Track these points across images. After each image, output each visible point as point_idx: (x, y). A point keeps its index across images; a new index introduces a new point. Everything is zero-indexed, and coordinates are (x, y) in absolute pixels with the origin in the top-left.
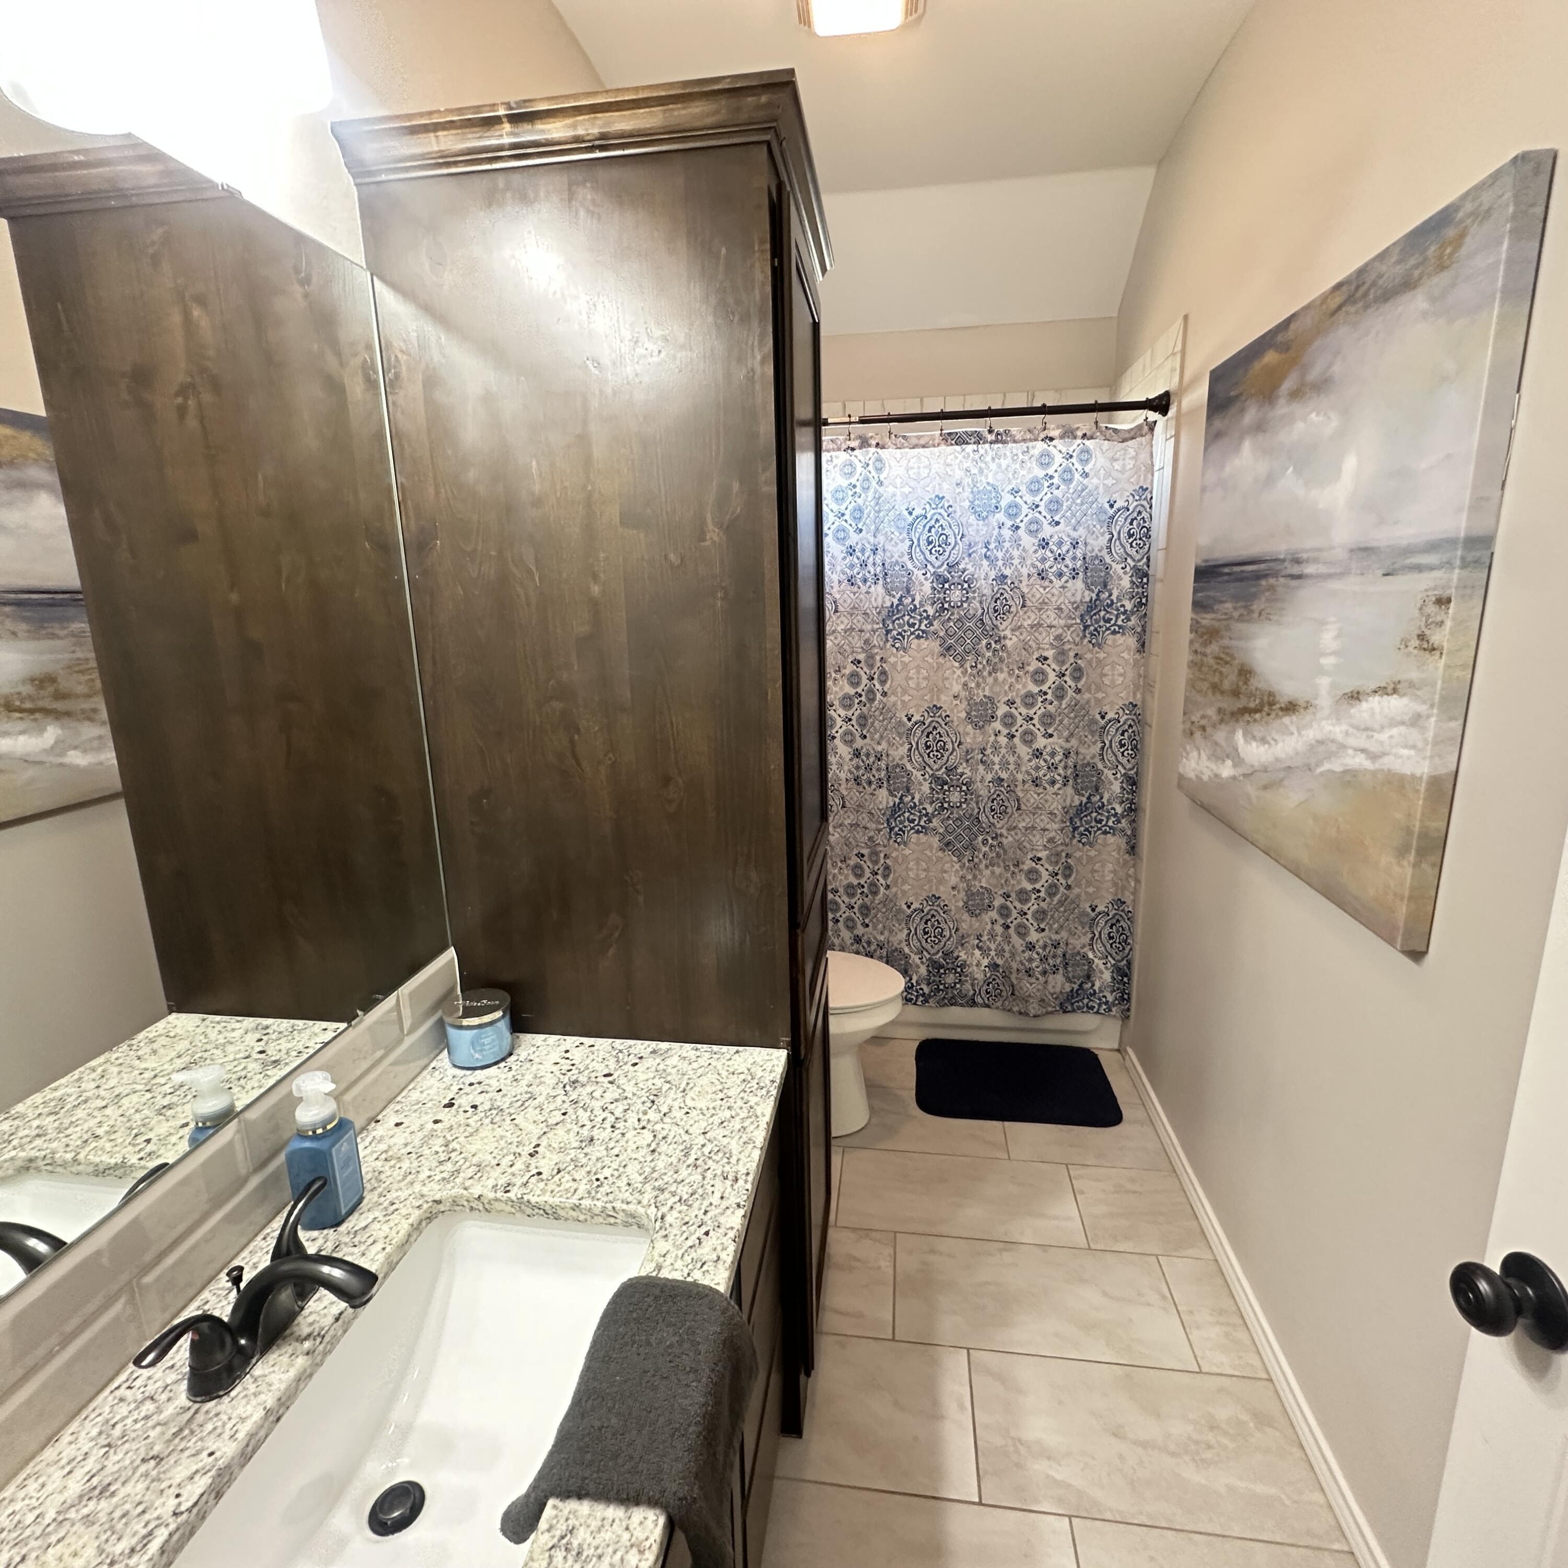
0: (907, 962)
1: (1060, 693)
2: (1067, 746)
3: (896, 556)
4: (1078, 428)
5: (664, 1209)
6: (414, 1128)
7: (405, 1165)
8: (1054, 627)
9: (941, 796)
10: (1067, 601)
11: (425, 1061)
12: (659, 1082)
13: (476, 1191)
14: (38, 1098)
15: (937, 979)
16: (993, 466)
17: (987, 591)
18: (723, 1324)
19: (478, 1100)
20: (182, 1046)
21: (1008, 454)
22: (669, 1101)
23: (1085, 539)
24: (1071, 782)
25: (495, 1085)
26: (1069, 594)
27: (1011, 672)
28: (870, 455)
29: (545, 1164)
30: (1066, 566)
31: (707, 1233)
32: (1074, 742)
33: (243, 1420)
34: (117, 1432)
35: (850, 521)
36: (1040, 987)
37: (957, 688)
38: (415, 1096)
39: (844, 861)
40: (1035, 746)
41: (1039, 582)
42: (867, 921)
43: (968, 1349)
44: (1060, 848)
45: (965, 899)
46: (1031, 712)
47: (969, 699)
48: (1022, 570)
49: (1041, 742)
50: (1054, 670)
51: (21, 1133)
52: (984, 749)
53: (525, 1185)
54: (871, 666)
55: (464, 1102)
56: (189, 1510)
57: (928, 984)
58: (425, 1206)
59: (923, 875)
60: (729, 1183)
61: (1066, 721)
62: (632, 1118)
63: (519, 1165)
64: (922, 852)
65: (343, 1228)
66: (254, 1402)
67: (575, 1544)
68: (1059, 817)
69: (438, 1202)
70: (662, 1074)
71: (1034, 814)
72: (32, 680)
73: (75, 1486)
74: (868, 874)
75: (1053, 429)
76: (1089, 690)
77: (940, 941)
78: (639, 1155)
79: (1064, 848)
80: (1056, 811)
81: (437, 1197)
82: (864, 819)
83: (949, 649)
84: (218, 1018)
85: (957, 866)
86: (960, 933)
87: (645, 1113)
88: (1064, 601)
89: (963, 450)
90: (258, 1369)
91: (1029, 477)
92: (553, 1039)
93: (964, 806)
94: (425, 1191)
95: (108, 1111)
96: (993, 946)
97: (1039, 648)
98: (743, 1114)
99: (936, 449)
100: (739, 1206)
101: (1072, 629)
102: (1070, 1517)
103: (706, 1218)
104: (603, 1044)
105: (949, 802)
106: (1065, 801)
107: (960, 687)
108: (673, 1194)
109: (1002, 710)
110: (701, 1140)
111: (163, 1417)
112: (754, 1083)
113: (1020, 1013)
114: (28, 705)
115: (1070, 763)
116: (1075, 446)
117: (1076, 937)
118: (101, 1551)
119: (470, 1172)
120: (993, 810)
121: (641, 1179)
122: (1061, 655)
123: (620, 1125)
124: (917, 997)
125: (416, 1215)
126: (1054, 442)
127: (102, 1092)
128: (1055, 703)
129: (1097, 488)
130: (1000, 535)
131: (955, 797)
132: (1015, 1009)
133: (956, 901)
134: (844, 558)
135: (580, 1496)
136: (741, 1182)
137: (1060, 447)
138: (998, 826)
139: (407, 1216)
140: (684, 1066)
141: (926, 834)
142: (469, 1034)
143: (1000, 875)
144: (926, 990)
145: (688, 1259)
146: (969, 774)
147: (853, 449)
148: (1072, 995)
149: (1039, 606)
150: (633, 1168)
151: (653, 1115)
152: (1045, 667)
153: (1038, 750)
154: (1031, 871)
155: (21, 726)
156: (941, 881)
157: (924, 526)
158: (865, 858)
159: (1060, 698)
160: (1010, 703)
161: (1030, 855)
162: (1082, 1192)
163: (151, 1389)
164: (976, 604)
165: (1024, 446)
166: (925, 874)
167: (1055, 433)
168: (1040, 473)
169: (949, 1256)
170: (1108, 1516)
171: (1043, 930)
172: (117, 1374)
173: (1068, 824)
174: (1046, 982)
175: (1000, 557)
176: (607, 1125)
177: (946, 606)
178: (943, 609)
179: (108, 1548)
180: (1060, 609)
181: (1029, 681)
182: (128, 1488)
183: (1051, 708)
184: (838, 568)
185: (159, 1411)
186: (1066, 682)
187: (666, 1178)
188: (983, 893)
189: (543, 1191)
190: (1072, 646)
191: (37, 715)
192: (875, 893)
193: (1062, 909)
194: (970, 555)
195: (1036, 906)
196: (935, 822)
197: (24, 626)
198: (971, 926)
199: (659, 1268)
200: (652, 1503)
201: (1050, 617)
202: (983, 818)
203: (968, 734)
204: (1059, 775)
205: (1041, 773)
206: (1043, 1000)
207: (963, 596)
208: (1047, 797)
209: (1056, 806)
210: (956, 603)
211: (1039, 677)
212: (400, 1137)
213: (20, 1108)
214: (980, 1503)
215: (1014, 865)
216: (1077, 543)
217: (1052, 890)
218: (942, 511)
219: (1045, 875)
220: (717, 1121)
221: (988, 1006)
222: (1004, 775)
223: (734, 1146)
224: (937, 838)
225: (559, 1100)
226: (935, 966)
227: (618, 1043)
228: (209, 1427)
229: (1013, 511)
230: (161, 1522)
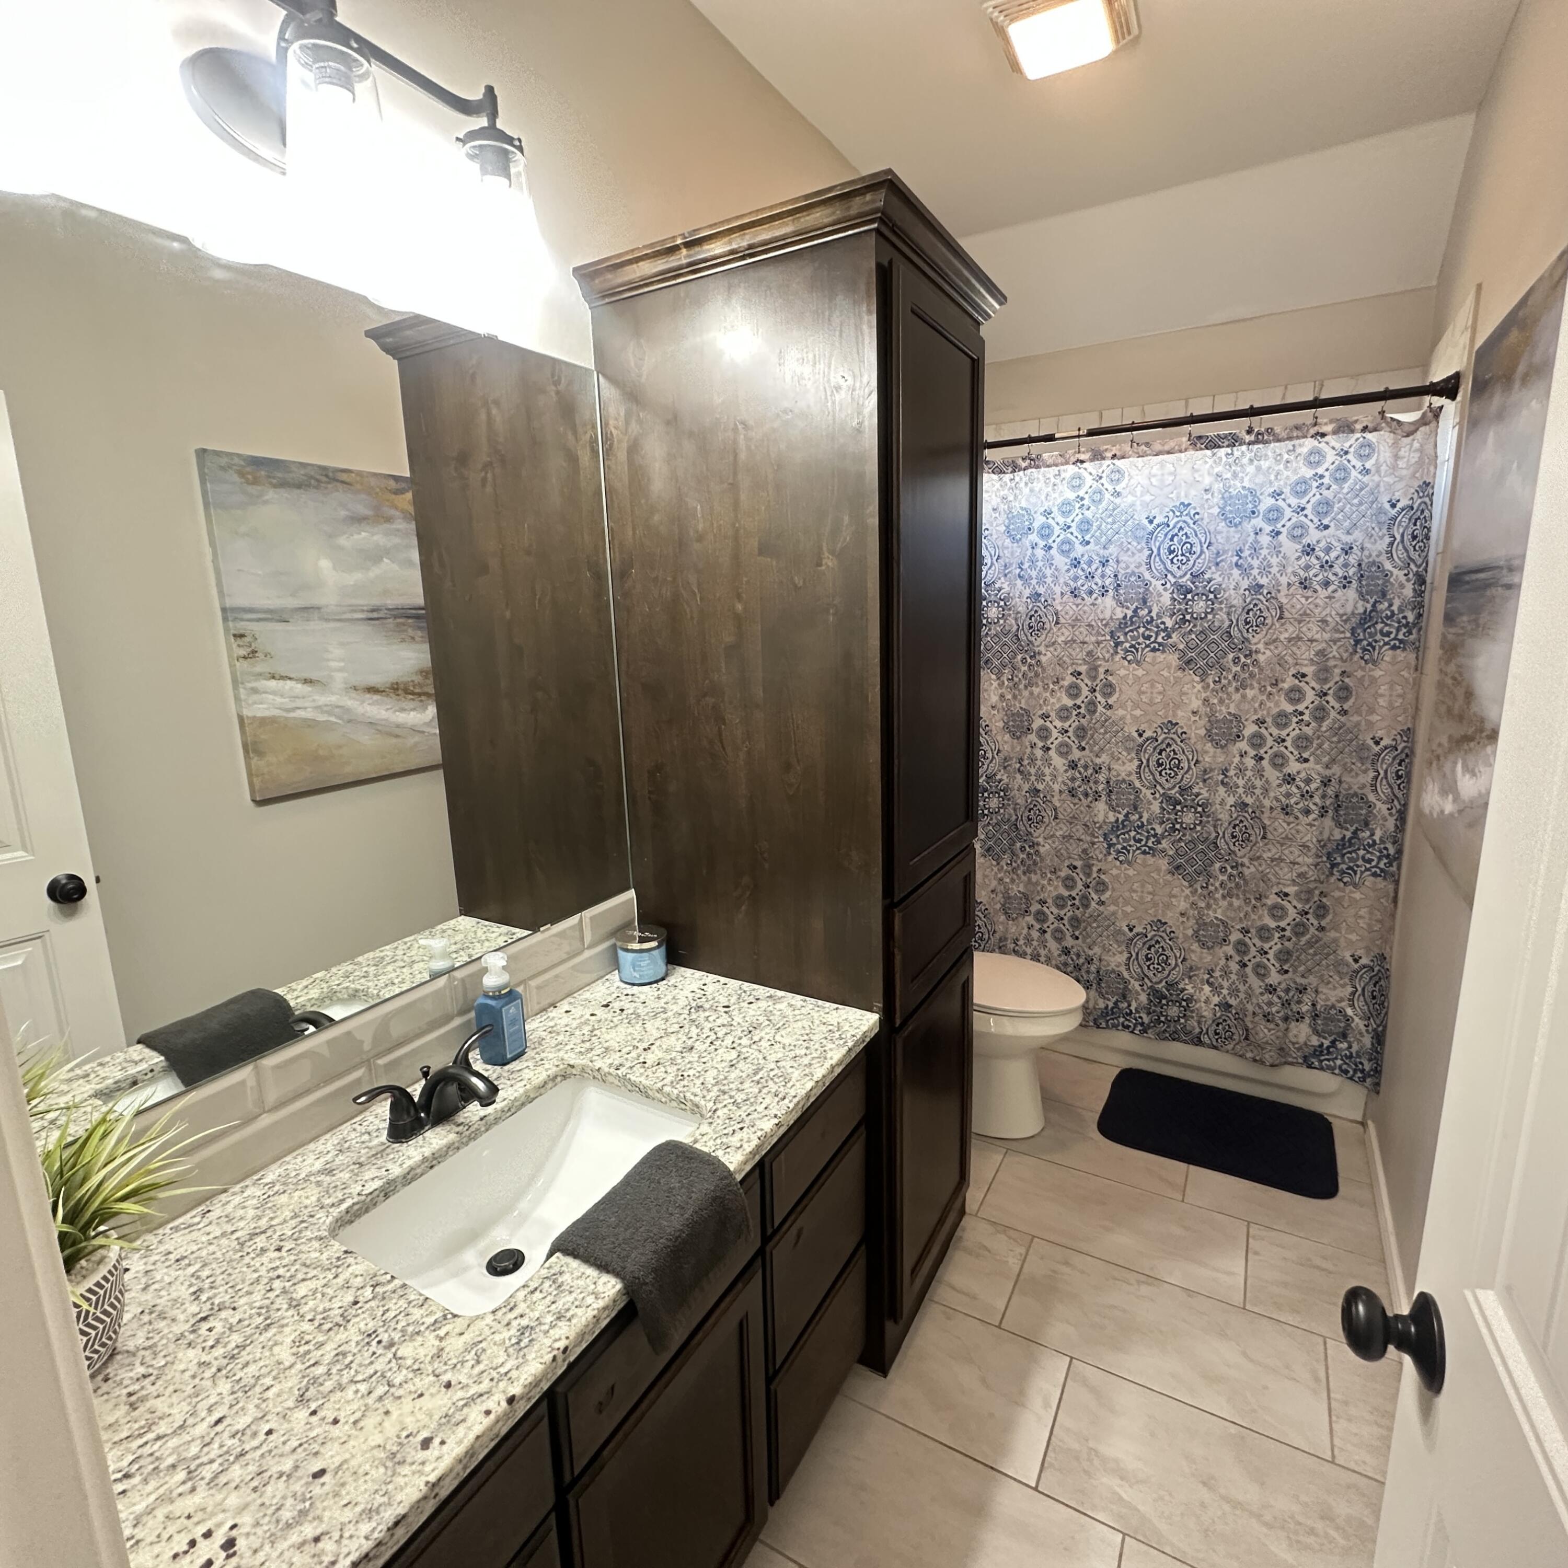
0: (1126, 988)
1: (1320, 714)
2: (1328, 773)
3: (1132, 566)
4: (1356, 421)
5: (719, 1106)
6: (578, 1016)
7: (560, 1038)
8: (1316, 641)
9: (1173, 817)
10: (1334, 613)
11: (602, 973)
12: (761, 1019)
13: (598, 1065)
14: (371, 955)
15: (1158, 1009)
16: (1251, 469)
17: (1237, 602)
18: (717, 1186)
19: (626, 1005)
20: (459, 937)
21: (1270, 454)
22: (763, 1034)
23: (1362, 544)
24: (1331, 813)
25: (643, 998)
26: (1337, 605)
27: (1262, 689)
28: (1104, 467)
29: (651, 1058)
30: (1335, 574)
31: (741, 1129)
32: (1336, 770)
33: (409, 1158)
34: (347, 1145)
35: (1076, 534)
36: (1280, 1034)
37: (1196, 704)
38: (587, 995)
39: (1054, 872)
40: (1287, 770)
41: (1300, 591)
42: (1077, 933)
43: (1072, 1358)
44: (1312, 886)
45: (1196, 927)
46: (1284, 733)
47: (1211, 717)
48: (1280, 579)
49: (1294, 767)
50: (1313, 689)
51: (356, 973)
52: (1227, 770)
53: (631, 1068)
54: (1094, 678)
55: (616, 1005)
56: (367, 1195)
57: (1149, 1013)
58: (562, 1067)
59: (1149, 898)
60: (777, 1099)
61: (1326, 746)
62: (728, 1040)
63: (634, 1054)
64: (1148, 874)
65: (506, 1068)
66: (419, 1150)
67: (560, 1280)
68: (1314, 851)
69: (572, 1067)
70: (768, 1014)
71: (1282, 845)
72: (421, 672)
73: (318, 1165)
74: (1080, 885)
75: (1326, 424)
76: (1358, 712)
77: (1164, 969)
78: (720, 1066)
79: (1318, 885)
80: (1309, 844)
81: (572, 1063)
82: (1079, 831)
83: (1188, 662)
84: (487, 923)
85: (1187, 891)
86: (1188, 964)
87: (740, 1038)
88: (1332, 614)
89: (1214, 454)
90: (429, 1134)
91: (1294, 478)
92: (699, 974)
93: (1198, 828)
94: (566, 1056)
95: (404, 970)
96: (1226, 984)
97: (1297, 664)
98: (815, 1055)
99: (1182, 455)
100: (776, 1116)
101: (1339, 644)
102: (1124, 1534)
103: (747, 1119)
104: (734, 984)
105: (1182, 823)
106: (1321, 833)
107: (1200, 702)
108: (731, 1097)
109: (1250, 729)
110: (773, 1066)
111: (370, 1145)
112: (837, 1035)
113: (1255, 1060)
114: (417, 691)
115: (1330, 791)
116: (1352, 441)
117: (1330, 986)
118: (319, 1200)
119: (599, 1052)
120: (1234, 837)
121: (713, 1082)
122: (1323, 673)
123: (717, 1043)
124: (1135, 1025)
125: (553, 1071)
126: (1327, 438)
127: (405, 958)
128: (1313, 724)
129: (1378, 486)
130: (1257, 542)
131: (1189, 818)
132: (1249, 1055)
133: (1185, 929)
134: (1068, 570)
135: (576, 1257)
136: (786, 1101)
137: (1333, 443)
138: (1239, 854)
139: (547, 1070)
140: (789, 1012)
141: (1154, 855)
142: (630, 956)
143: (1239, 907)
144: (1146, 1019)
145: (719, 1141)
146: (1206, 795)
147: (1082, 462)
148: (1318, 1052)
149: (1304, 618)
150: (712, 1073)
151: (745, 1041)
152: (1302, 684)
153: (1289, 775)
154: (1275, 907)
155: (411, 705)
156: (1168, 906)
157: (1166, 535)
158: (1078, 871)
159: (1320, 719)
160: (1260, 722)
161: (1275, 890)
162: (1256, 1253)
163: (371, 1128)
164: (1222, 615)
165: (1289, 444)
166: (1150, 897)
167: (1328, 428)
168: (1308, 473)
169: (1083, 1272)
170: (1167, 1550)
171: (1286, 972)
172: (356, 1116)
173: (1325, 859)
174: (1287, 1029)
175: (1256, 566)
176: (709, 1040)
177: (1188, 617)
178: (1184, 621)
179: (323, 1200)
180: (1324, 621)
181: (1282, 699)
182: (341, 1175)
183: (1308, 731)
184: (1062, 580)
185: (370, 1141)
186: (1328, 702)
187: (732, 1086)
188: (1218, 926)
189: (641, 1074)
190: (1339, 663)
191: (423, 698)
192: (1087, 906)
193: (1311, 951)
194: (1217, 564)
195: (1279, 946)
196: (1165, 844)
197: (419, 633)
198: (1201, 958)
199: (696, 1141)
200: (617, 1274)
201: (1312, 630)
202: (1221, 843)
203: (1206, 752)
204: (1315, 804)
205: (1293, 801)
206: (1282, 1049)
207: (1207, 607)
208: (1299, 827)
209: (1310, 837)
210: (1199, 614)
211: (1295, 695)
212: (566, 1019)
213: (360, 959)
214: (1036, 1489)
215: (1256, 899)
216: (1351, 548)
217: (1300, 929)
218: (1187, 519)
219: (1292, 913)
220: (792, 1054)
221: (1215, 1048)
222: (1249, 800)
223: (796, 1074)
224: (1166, 861)
225: (682, 1017)
226: (1156, 996)
227: (747, 986)
228: (392, 1156)
229: (1274, 515)
230: (351, 1196)
